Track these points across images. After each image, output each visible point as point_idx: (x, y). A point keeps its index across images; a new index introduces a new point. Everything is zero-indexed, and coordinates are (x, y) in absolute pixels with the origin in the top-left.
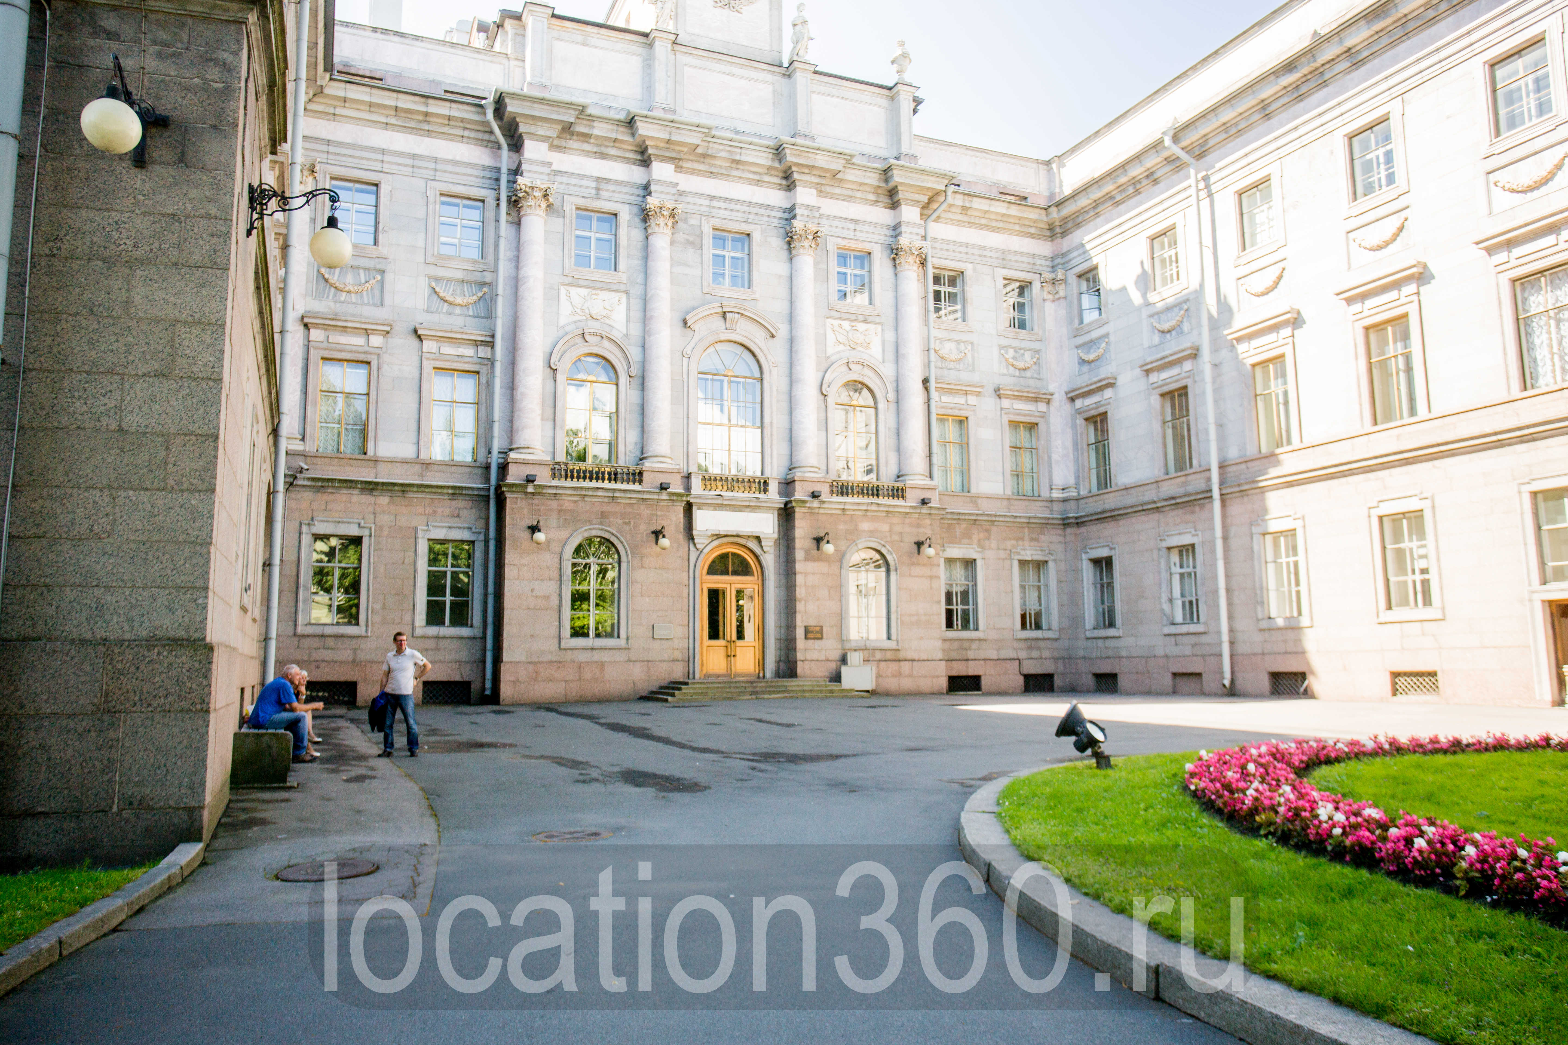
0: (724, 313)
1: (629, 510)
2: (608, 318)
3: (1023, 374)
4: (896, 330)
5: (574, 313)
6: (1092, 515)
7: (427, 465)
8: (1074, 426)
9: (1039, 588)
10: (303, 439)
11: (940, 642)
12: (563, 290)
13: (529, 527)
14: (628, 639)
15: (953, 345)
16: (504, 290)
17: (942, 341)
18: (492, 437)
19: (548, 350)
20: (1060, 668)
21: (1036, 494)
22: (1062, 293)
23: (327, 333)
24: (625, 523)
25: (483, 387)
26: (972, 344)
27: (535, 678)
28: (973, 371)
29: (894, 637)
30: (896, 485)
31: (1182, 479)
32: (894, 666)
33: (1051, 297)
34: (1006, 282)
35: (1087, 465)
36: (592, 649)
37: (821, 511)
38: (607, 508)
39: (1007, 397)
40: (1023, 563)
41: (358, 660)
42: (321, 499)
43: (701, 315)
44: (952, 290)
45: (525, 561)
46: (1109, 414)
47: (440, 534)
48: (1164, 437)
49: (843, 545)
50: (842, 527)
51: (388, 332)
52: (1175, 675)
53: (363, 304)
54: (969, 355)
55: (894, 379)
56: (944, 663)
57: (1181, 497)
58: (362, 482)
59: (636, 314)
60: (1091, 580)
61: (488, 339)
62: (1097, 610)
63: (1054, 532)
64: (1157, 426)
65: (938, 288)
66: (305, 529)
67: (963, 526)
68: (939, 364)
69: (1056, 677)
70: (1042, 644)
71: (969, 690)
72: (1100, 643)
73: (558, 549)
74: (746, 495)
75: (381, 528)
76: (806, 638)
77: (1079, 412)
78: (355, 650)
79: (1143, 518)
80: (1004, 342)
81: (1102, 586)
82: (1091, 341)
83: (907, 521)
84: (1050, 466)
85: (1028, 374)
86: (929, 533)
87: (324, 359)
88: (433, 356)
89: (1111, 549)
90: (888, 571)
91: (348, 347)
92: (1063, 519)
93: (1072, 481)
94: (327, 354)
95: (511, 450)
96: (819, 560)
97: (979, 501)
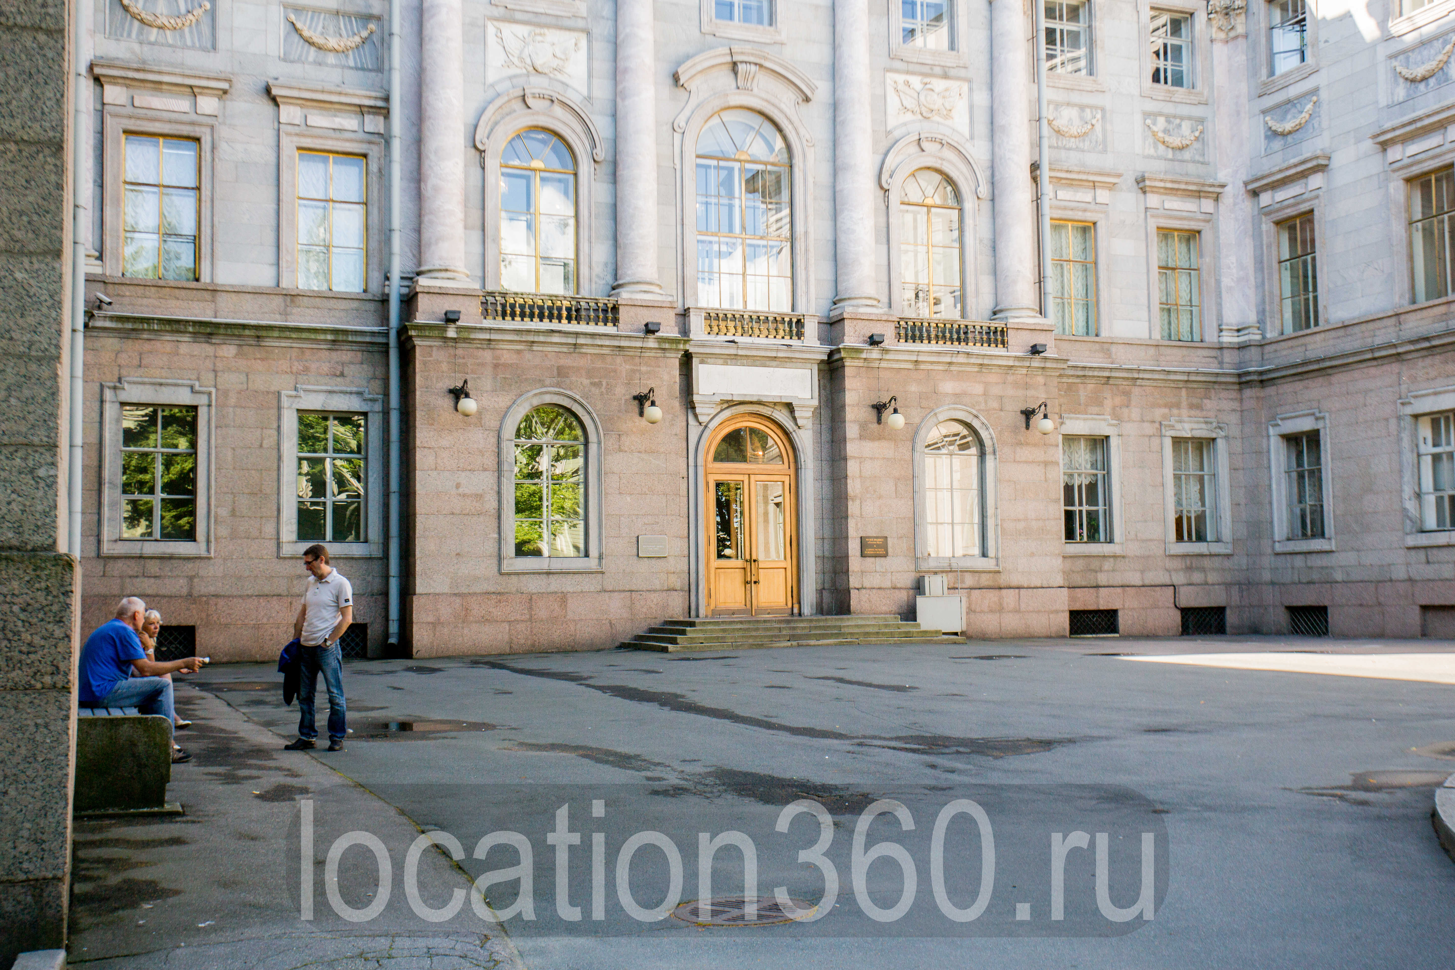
0: (735, 64)
1: (599, 364)
2: (560, 71)
3: (1179, 155)
4: (991, 89)
5: (509, 64)
6: (1287, 368)
7: (292, 297)
8: (1257, 235)
9: (1201, 479)
10: (100, 258)
11: (1060, 560)
12: (491, 30)
13: (451, 391)
14: (600, 557)
15: (1074, 113)
16: (402, 26)
17: (1058, 105)
18: (390, 254)
19: (472, 121)
20: (1235, 598)
21: (1197, 337)
22: (1240, 29)
23: (131, 92)
24: (593, 384)
25: (374, 179)
26: (1103, 110)
27: (464, 617)
28: (1105, 151)
29: (991, 552)
30: (993, 325)
31: (1443, 309)
32: (992, 596)
33: (1222, 35)
34: (1153, 13)
35: (1277, 292)
36: (548, 573)
37: (884, 364)
38: (566, 361)
39: (1155, 190)
40: (1178, 441)
41: (195, 593)
42: (132, 348)
43: (699, 68)
44: (1072, 27)
45: (445, 443)
46: (1316, 213)
47: (315, 402)
48: (1410, 244)
49: (916, 416)
50: (913, 388)
51: (225, 92)
52: (1425, 608)
53: (185, 47)
54: (1098, 127)
55: (989, 164)
56: (1065, 591)
57: (1439, 337)
58: (195, 323)
59: (603, 66)
60: (1283, 467)
61: (380, 104)
62: (1292, 511)
63: (1224, 394)
64: (1398, 229)
65: (1051, 24)
66: (108, 394)
67: (1090, 387)
68: (1054, 142)
69: (1228, 612)
70: (1206, 563)
71: (1100, 631)
72: (1299, 561)
73: (494, 424)
74: (771, 340)
75: (226, 393)
76: (863, 555)
77: (1266, 212)
78: (191, 578)
79: (1373, 371)
80: (1150, 106)
81: (1301, 476)
82: (1289, 101)
83: (1010, 378)
84: (1219, 296)
85: (1187, 155)
86: (1042, 397)
87: (127, 132)
88: (296, 130)
89: (1317, 419)
90: (982, 455)
91: (165, 115)
92: (1239, 375)
93: (1252, 318)
94: (132, 125)
95: (419, 274)
96: (880, 438)
97: (1114, 349)
